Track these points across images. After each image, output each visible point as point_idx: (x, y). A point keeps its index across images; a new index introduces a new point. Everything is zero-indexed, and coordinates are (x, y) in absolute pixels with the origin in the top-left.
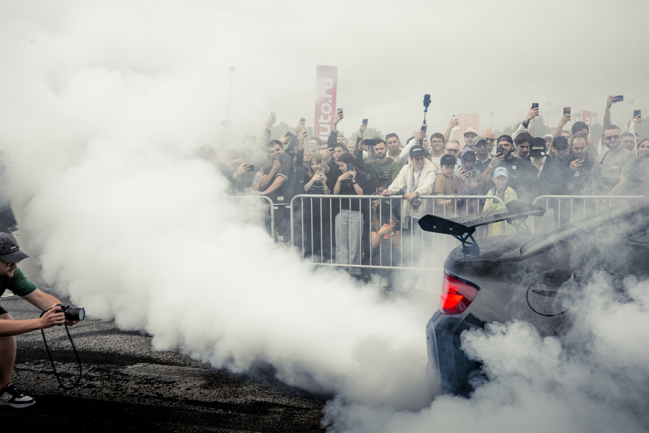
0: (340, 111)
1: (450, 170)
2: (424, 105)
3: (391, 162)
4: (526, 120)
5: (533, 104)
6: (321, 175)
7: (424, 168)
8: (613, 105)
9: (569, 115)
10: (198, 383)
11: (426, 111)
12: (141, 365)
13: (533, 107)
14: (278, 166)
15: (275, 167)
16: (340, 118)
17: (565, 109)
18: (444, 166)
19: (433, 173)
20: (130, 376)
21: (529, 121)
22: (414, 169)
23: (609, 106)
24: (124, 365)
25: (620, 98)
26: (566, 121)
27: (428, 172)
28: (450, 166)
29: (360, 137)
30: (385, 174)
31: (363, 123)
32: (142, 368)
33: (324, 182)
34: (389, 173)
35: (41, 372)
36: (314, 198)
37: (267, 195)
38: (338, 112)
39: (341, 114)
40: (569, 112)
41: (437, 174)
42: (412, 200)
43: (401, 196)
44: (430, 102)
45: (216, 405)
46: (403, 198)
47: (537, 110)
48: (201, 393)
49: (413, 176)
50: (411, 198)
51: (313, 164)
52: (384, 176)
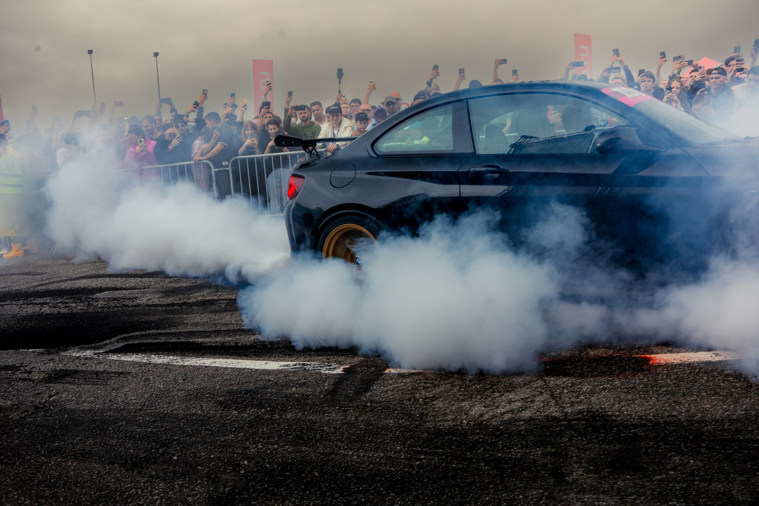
0: (268, 83)
1: (363, 125)
2: (338, 78)
3: (313, 125)
4: (429, 80)
5: (434, 66)
6: (253, 141)
7: (341, 125)
8: (500, 66)
9: (463, 75)
10: (157, 296)
11: (340, 83)
12: (107, 292)
13: (434, 69)
14: (218, 135)
15: (215, 136)
16: (270, 89)
17: (460, 70)
18: (358, 122)
19: (349, 128)
20: (99, 298)
21: (431, 80)
22: (333, 127)
23: (496, 68)
24: (93, 294)
25: (504, 61)
26: (462, 80)
27: (346, 127)
28: (363, 122)
29: (287, 108)
30: (309, 135)
31: (288, 95)
32: (108, 294)
33: (255, 146)
34: (312, 134)
35: (22, 304)
36: (249, 159)
37: (209, 159)
38: (267, 84)
39: (270, 86)
40: (463, 73)
41: (353, 129)
42: (333, 151)
43: (324, 149)
44: (343, 75)
45: (173, 305)
46: (326, 151)
47: (438, 70)
48: (159, 301)
49: (334, 133)
50: (333, 149)
51: (248, 130)
52: (308, 137)
